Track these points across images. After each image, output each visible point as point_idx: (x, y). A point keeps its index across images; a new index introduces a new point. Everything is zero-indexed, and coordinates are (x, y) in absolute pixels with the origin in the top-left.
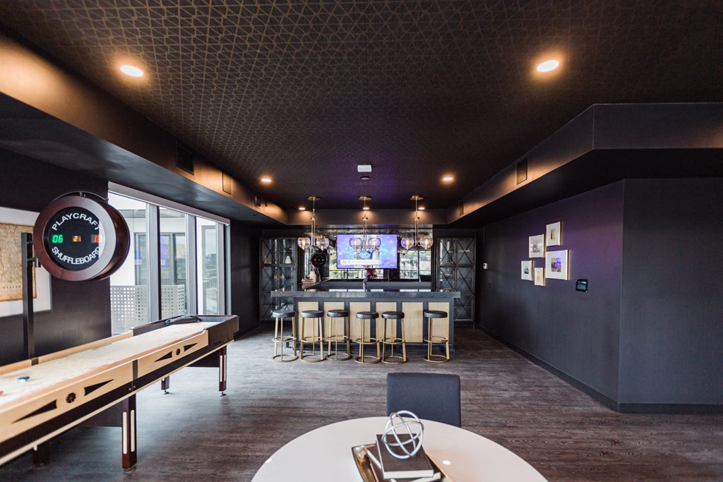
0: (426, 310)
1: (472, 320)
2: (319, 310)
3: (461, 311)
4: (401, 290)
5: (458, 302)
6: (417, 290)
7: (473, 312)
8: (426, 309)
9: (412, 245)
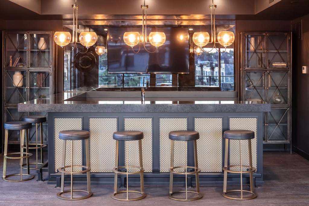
0: (226, 129)
1: (288, 142)
2: (83, 129)
3: (275, 130)
4: (197, 102)
5: (270, 118)
6: (217, 102)
7: (289, 132)
8: (226, 127)
9: (208, 42)
